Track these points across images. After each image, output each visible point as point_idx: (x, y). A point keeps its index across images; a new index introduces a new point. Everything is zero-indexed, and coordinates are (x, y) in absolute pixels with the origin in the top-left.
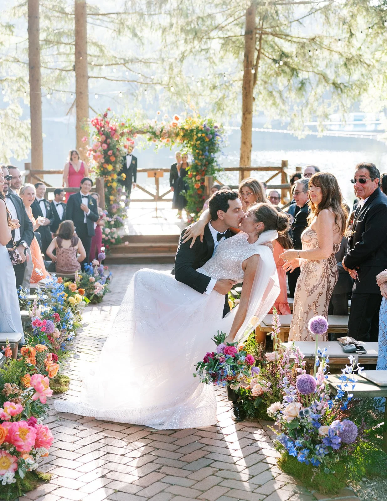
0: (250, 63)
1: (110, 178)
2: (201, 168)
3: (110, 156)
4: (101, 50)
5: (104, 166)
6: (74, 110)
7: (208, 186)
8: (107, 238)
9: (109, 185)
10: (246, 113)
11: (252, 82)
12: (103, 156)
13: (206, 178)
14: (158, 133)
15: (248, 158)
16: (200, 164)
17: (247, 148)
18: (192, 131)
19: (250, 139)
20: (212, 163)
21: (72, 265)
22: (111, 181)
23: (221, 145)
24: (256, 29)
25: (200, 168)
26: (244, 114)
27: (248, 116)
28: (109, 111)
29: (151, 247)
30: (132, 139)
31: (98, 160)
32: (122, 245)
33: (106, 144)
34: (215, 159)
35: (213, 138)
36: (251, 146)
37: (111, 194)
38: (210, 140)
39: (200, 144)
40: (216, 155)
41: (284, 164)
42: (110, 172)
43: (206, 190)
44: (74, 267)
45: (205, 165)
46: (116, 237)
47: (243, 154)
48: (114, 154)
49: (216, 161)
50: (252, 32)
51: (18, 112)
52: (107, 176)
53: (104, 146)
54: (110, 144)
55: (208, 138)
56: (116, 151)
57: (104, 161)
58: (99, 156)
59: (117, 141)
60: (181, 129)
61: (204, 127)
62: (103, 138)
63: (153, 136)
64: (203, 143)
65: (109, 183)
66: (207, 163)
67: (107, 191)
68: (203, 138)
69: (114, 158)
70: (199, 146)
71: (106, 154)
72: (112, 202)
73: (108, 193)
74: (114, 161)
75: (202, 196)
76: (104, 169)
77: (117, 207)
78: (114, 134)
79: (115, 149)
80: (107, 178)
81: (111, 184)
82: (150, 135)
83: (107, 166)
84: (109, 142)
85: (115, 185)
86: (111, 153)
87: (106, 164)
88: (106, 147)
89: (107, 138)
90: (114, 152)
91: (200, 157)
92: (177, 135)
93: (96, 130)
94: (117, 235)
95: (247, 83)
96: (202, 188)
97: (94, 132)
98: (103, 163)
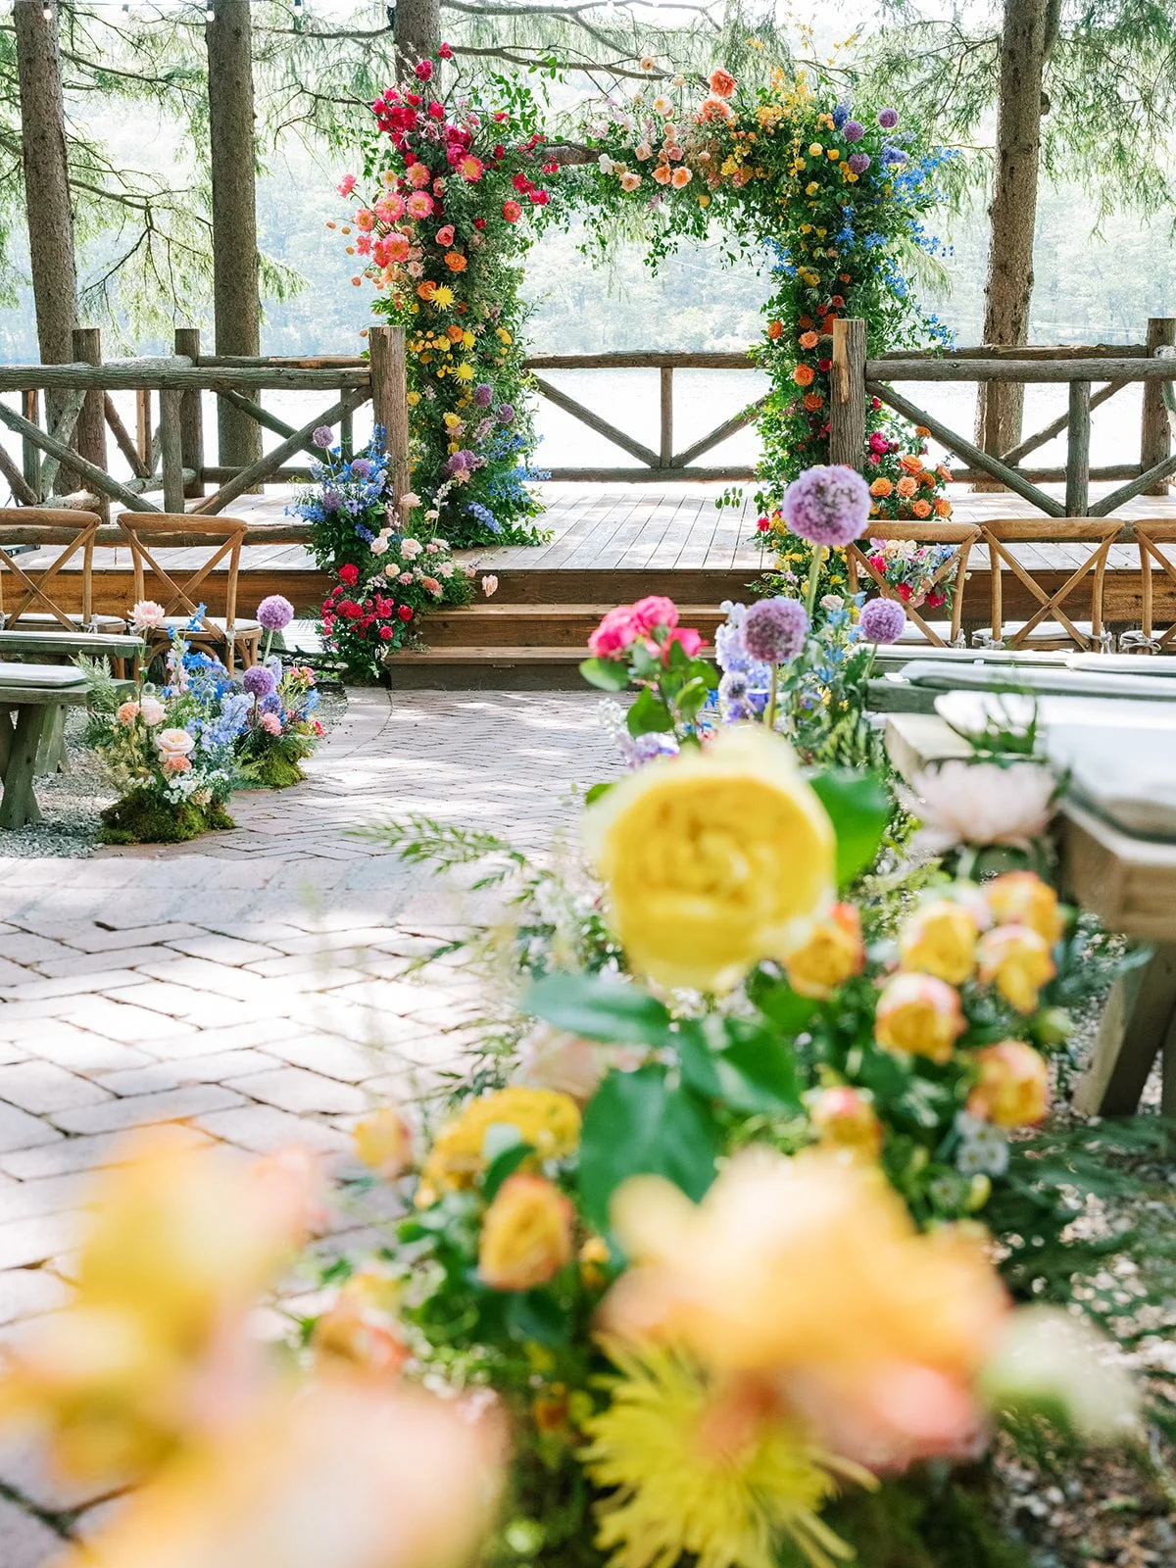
1: (445, 345)
2: (823, 300)
3: (445, 251)
5: (421, 293)
7: (843, 361)
8: (406, 577)
9: (441, 374)
10: (1012, 151)
12: (419, 252)
13: (838, 327)
14: (643, 151)
16: (815, 280)
17: (1013, 284)
18: (782, 134)
19: (1027, 252)
20: (870, 279)
22: (450, 357)
25: (816, 295)
26: (1005, 154)
27: (1019, 160)
28: (444, 60)
29: (594, 619)
31: (396, 267)
33: (430, 195)
35: (875, 169)
36: (1030, 280)
38: (864, 178)
39: (819, 194)
40: (889, 248)
42: (443, 317)
45: (839, 288)
47: (997, 309)
48: (461, 242)
52: (430, 335)
53: (418, 205)
54: (444, 197)
55: (855, 168)
56: (469, 231)
57: (420, 273)
58: (396, 247)
59: (471, 182)
60: (737, 130)
61: (838, 122)
62: (416, 173)
63: (624, 163)
64: (831, 188)
65: (444, 367)
66: (847, 279)
67: (432, 396)
68: (834, 168)
69: (464, 261)
70: (816, 203)
71: (429, 243)
72: (453, 446)
73: (437, 407)
74: (462, 273)
75: (822, 418)
76: (423, 303)
77: (468, 463)
78: (459, 155)
79: (464, 218)
80: (431, 340)
81: (450, 371)
82: (612, 162)
83: (434, 292)
84: (439, 189)
85: (465, 372)
86: (451, 235)
87: (429, 285)
88: (426, 208)
89: (434, 175)
90: (462, 234)
91: (819, 252)
92: (722, 156)
93: (395, 150)
94: (451, 567)
95: (1020, 32)
96: (822, 387)
97: (388, 154)
98: (418, 279)
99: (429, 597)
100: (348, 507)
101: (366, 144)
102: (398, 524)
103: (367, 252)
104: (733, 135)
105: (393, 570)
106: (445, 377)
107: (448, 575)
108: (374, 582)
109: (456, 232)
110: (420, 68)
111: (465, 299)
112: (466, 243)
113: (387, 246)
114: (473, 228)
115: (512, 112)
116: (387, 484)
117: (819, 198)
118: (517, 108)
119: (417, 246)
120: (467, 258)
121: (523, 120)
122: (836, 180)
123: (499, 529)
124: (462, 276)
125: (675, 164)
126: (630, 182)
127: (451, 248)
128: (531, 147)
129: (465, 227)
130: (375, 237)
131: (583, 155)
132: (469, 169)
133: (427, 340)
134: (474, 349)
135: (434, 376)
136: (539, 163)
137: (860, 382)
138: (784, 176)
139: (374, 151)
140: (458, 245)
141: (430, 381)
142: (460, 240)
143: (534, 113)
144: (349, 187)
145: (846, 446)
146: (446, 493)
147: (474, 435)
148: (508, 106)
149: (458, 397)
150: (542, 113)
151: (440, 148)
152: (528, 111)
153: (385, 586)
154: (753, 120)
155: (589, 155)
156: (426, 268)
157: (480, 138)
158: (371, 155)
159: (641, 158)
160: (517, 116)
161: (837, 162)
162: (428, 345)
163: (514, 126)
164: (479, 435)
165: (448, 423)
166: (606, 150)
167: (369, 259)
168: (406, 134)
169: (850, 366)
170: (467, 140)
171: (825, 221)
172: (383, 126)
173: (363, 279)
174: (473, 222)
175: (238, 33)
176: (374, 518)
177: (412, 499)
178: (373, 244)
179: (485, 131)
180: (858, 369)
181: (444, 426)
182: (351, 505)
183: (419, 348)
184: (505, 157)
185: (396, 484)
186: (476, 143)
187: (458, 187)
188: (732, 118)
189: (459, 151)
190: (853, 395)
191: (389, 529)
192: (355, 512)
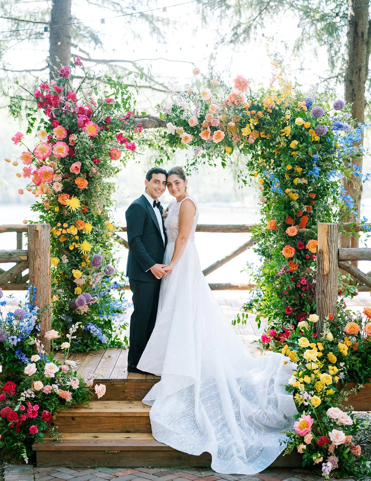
0: (360, 34)
1: (73, 231)
2: (301, 208)
3: (75, 176)
5: (60, 200)
7: (325, 249)
8: (48, 389)
9: (71, 248)
12: (60, 178)
13: (322, 228)
14: (193, 121)
16: (295, 197)
22: (77, 238)
25: (297, 206)
31: (46, 185)
33: (68, 144)
39: (298, 147)
42: (73, 215)
43: (321, 262)
45: (308, 202)
48: (85, 172)
52: (65, 225)
53: (60, 150)
54: (75, 146)
55: (319, 133)
56: (90, 166)
57: (60, 189)
58: (46, 174)
59: (92, 138)
60: (250, 110)
61: (309, 105)
62: (59, 132)
63: (182, 128)
64: (304, 144)
65: (74, 244)
66: (314, 196)
67: (65, 260)
68: (307, 133)
69: (86, 182)
70: (297, 153)
71: (66, 171)
72: (78, 290)
73: (69, 267)
74: (85, 189)
75: (298, 276)
76: (61, 206)
77: (87, 301)
78: (85, 122)
79: (87, 158)
80: (66, 229)
81: (77, 246)
82: (175, 127)
83: (68, 200)
84: (72, 141)
85: (86, 247)
86: (79, 168)
87: (66, 196)
88: (64, 152)
89: (69, 133)
90: (85, 167)
91: (297, 181)
92: (242, 125)
93: (47, 118)
94: (78, 382)
95: (355, 72)
96: (298, 258)
97: (42, 120)
98: (59, 192)
99: (62, 401)
100: (10, 341)
101: (29, 115)
102: (43, 352)
103: (29, 176)
104: (248, 113)
105: (38, 385)
106: (74, 250)
107: (76, 386)
108: (27, 394)
109: (83, 165)
110: (62, 71)
111: (86, 204)
112: (88, 172)
113: (41, 174)
114: (92, 163)
115: (116, 98)
116: (37, 323)
117: (298, 149)
118: (119, 95)
119: (58, 173)
120: (88, 180)
121: (123, 102)
122: (307, 139)
123: (105, 339)
124: (85, 191)
125: (214, 129)
126: (186, 138)
127: (79, 175)
128: (127, 118)
129: (87, 163)
130: (34, 168)
131: (157, 123)
132: (90, 129)
133: (63, 228)
134: (92, 232)
135: (67, 249)
136: (132, 127)
137: (336, 261)
138: (279, 137)
139: (34, 119)
140: (83, 173)
141: (65, 252)
142: (84, 170)
143: (129, 98)
144: (18, 139)
145: (328, 301)
146: (75, 331)
147: (91, 283)
148: (114, 94)
149: (81, 261)
150: (134, 98)
151: (74, 117)
152: (125, 97)
153: (33, 396)
154: (260, 105)
155: (161, 124)
156: (64, 186)
157: (97, 112)
158: (32, 121)
159: (191, 125)
160: (119, 100)
161: (309, 129)
162: (64, 232)
163: (117, 106)
164: (94, 282)
165: (75, 276)
166: (170, 121)
167: (29, 180)
168: (53, 109)
169: (329, 251)
170: (90, 114)
171: (301, 163)
172: (41, 105)
173: (26, 191)
174: (92, 160)
176: (28, 347)
177: (53, 334)
178: (32, 172)
179: (100, 108)
180: (334, 253)
181: (73, 278)
182: (13, 339)
183: (59, 234)
184: (112, 123)
185: (43, 323)
186: (94, 115)
187: (84, 140)
188: (247, 103)
189: (85, 119)
190: (332, 270)
191: (37, 356)
192: (15, 344)
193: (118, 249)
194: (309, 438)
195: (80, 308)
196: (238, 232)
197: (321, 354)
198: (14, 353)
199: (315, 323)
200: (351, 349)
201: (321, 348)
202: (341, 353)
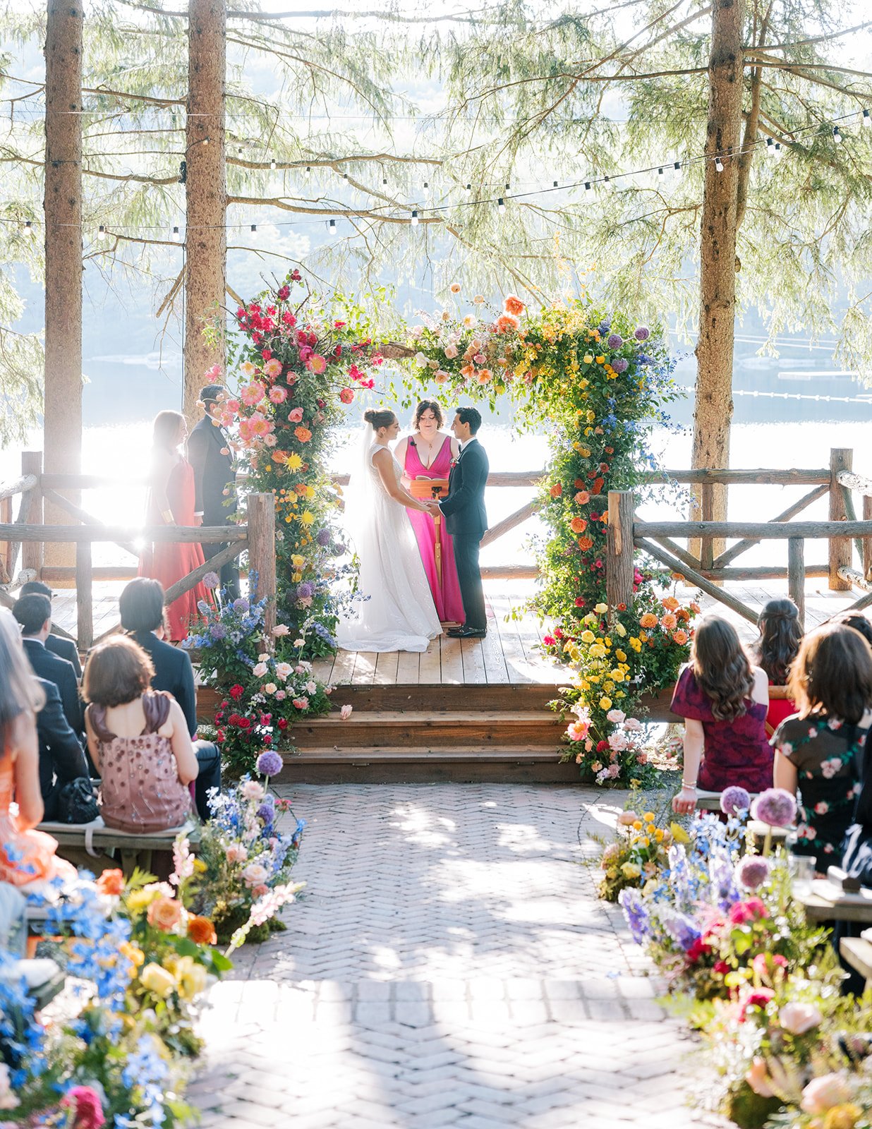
1: (293, 498)
2: (594, 466)
3: (294, 426)
4: (266, 123)
5: (274, 458)
6: (181, 297)
7: (616, 524)
8: (281, 695)
9: (288, 520)
10: (714, 305)
11: (732, 211)
12: (273, 428)
13: (612, 498)
14: (451, 351)
15: (721, 444)
16: (587, 453)
17: (717, 412)
18: (563, 344)
19: (728, 386)
20: (627, 450)
21: (157, 801)
22: (296, 507)
23: (657, 393)
24: (744, 49)
25: (588, 464)
26: (707, 308)
27: (720, 314)
28: (295, 283)
29: (429, 725)
30: (367, 371)
31: (257, 438)
32: (333, 718)
33: (285, 386)
34: (638, 438)
35: (631, 370)
36: (730, 407)
37: (293, 550)
38: (623, 377)
39: (589, 388)
40: (641, 425)
41: (841, 460)
42: (293, 477)
43: (612, 540)
44: (167, 807)
45: (605, 458)
46: (312, 691)
47: (704, 431)
48: (307, 419)
49: (641, 445)
50: (732, 58)
51: (10, 308)
52: (283, 492)
53: (277, 394)
54: (295, 386)
55: (616, 369)
56: (315, 413)
57: (273, 443)
58: (259, 426)
60: (526, 340)
61: (603, 333)
62: (271, 366)
63: (436, 361)
64: (598, 384)
65: (292, 514)
66: (611, 451)
67: (281, 537)
68: (600, 368)
69: (309, 433)
70: (587, 395)
71: (282, 420)
72: (298, 577)
73: (286, 547)
74: (307, 442)
75: (592, 557)
76: (275, 465)
77: (312, 591)
78: (308, 355)
79: (310, 401)
80: (283, 496)
81: (295, 518)
82: (427, 359)
83: (286, 458)
84: (292, 381)
85: (307, 518)
86: (301, 415)
87: (282, 452)
88: (281, 397)
89: (286, 368)
90: (309, 414)
91: (589, 431)
92: (515, 360)
93: (251, 343)
94: (315, 685)
95: (717, 213)
96: (592, 532)
97: (246, 348)
98: (272, 447)
99: (298, 709)
100: (232, 638)
101: (228, 341)
102: (273, 651)
104: (524, 345)
105: (271, 688)
106: (291, 522)
107: (313, 691)
108: (257, 698)
109: (305, 411)
111: (308, 462)
112: (311, 420)
113: (251, 424)
114: (318, 407)
115: (349, 322)
116: (261, 618)
117: (589, 391)
120: (311, 431)
122: (602, 378)
124: (307, 444)
125: (479, 366)
126: (442, 378)
127: (300, 424)
129: (311, 409)
131: (402, 352)
132: (316, 365)
133: (280, 495)
135: (284, 522)
137: (630, 539)
138: (563, 375)
140: (305, 422)
141: (282, 525)
142: (306, 417)
143: (367, 325)
145: (620, 588)
147: (314, 568)
148: (347, 317)
149: (301, 537)
153: (265, 701)
154: (539, 334)
155: (407, 353)
156: (278, 439)
157: (324, 340)
158: (233, 350)
159: (449, 357)
160: (353, 325)
161: (603, 365)
163: (351, 333)
165: (295, 561)
166: (420, 350)
169: (622, 527)
170: (313, 341)
172: (243, 327)
174: (318, 403)
175: (72, 202)
176: (252, 645)
177: (282, 630)
179: (328, 335)
180: (629, 530)
181: (292, 563)
182: (236, 636)
183: (275, 503)
184: (342, 354)
185: (267, 618)
187: (309, 380)
189: (308, 351)
190: (625, 549)
191: (266, 655)
192: (238, 640)
193: (336, 516)
194: (589, 745)
195: (302, 600)
196: (520, 485)
197: (609, 651)
198: (235, 653)
199: (603, 615)
200: (646, 645)
201: (609, 643)
202: (633, 650)
